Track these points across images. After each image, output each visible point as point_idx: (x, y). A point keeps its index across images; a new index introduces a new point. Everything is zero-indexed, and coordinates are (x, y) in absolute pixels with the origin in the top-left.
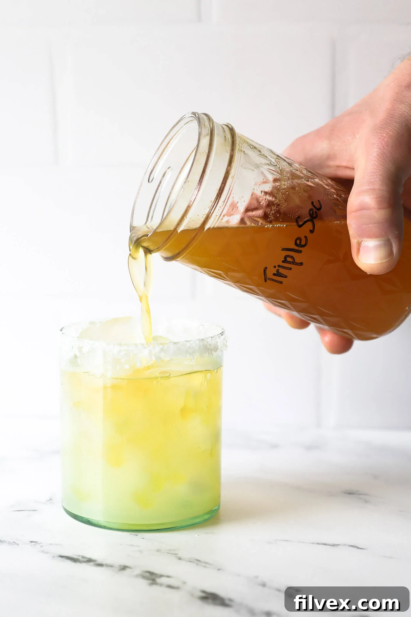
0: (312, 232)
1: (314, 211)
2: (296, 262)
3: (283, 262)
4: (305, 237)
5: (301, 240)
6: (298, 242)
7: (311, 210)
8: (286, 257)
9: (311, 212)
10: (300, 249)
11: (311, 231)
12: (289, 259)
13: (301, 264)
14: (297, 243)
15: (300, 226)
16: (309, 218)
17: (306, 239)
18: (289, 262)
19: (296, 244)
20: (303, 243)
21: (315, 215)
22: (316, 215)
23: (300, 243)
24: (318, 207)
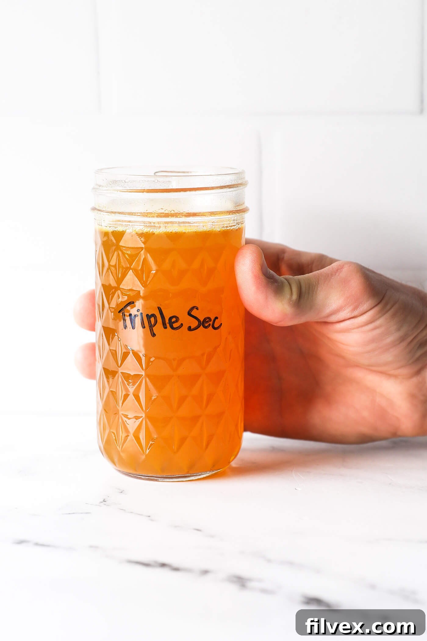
0: (190, 329)
1: (209, 323)
2: (153, 328)
3: (147, 315)
4: (182, 324)
5: (177, 321)
6: (174, 320)
7: (209, 318)
8: (153, 315)
9: (208, 320)
10: (168, 325)
11: (190, 327)
12: (152, 320)
13: (154, 335)
14: (172, 319)
15: (189, 314)
16: (202, 320)
17: (180, 327)
18: (149, 322)
19: (170, 318)
20: (175, 325)
21: (206, 325)
22: (208, 326)
23: (174, 322)
24: (216, 325)
